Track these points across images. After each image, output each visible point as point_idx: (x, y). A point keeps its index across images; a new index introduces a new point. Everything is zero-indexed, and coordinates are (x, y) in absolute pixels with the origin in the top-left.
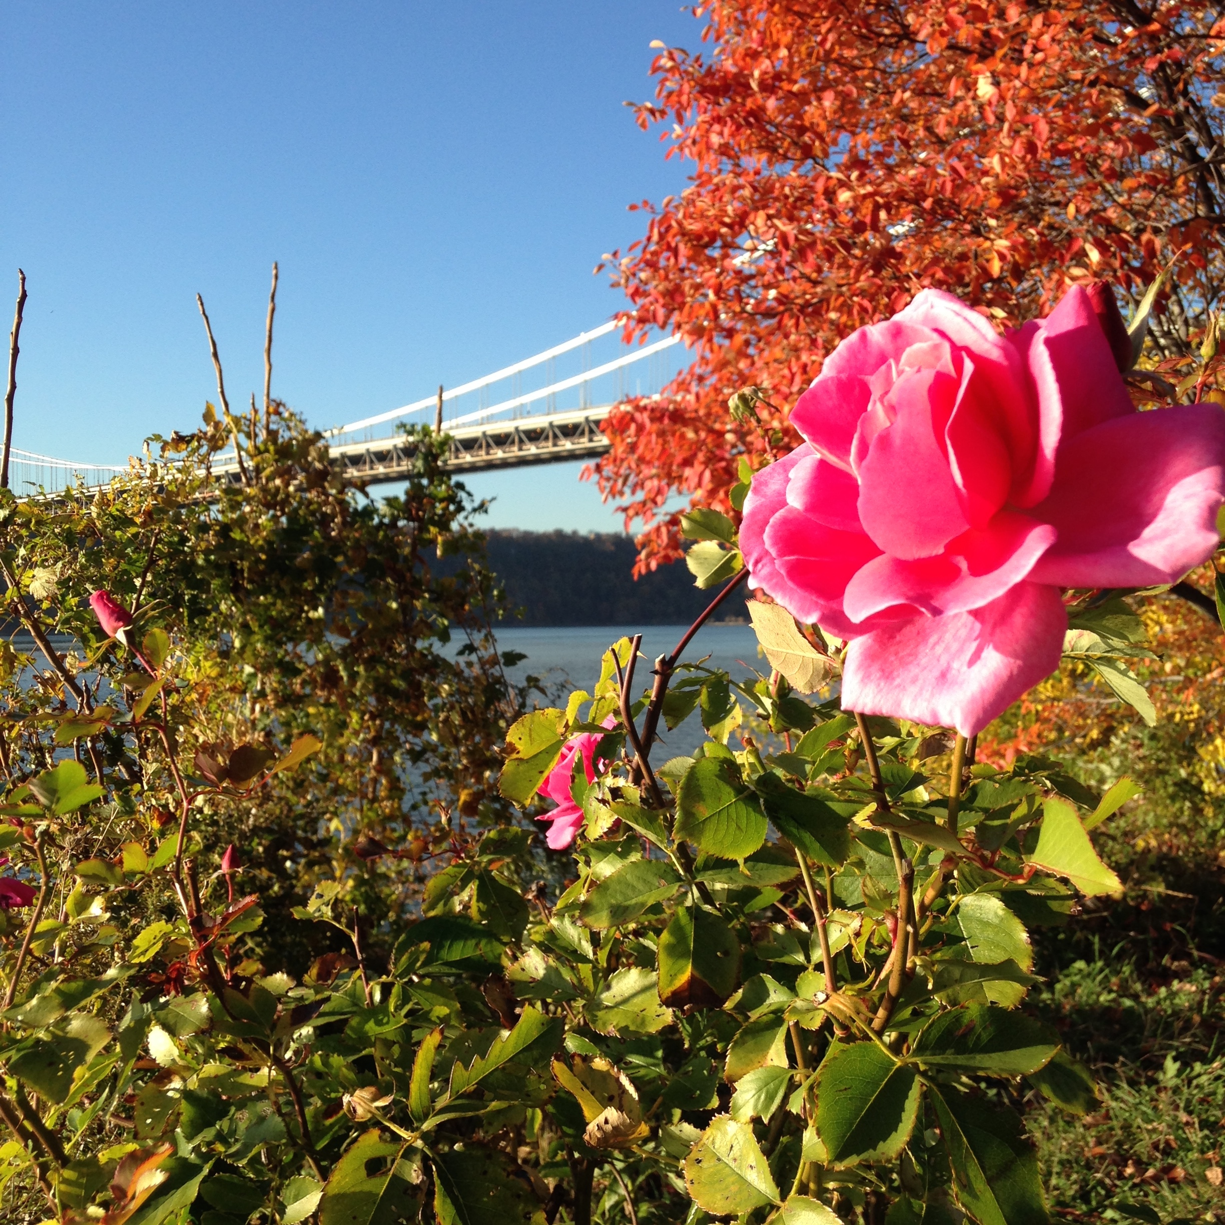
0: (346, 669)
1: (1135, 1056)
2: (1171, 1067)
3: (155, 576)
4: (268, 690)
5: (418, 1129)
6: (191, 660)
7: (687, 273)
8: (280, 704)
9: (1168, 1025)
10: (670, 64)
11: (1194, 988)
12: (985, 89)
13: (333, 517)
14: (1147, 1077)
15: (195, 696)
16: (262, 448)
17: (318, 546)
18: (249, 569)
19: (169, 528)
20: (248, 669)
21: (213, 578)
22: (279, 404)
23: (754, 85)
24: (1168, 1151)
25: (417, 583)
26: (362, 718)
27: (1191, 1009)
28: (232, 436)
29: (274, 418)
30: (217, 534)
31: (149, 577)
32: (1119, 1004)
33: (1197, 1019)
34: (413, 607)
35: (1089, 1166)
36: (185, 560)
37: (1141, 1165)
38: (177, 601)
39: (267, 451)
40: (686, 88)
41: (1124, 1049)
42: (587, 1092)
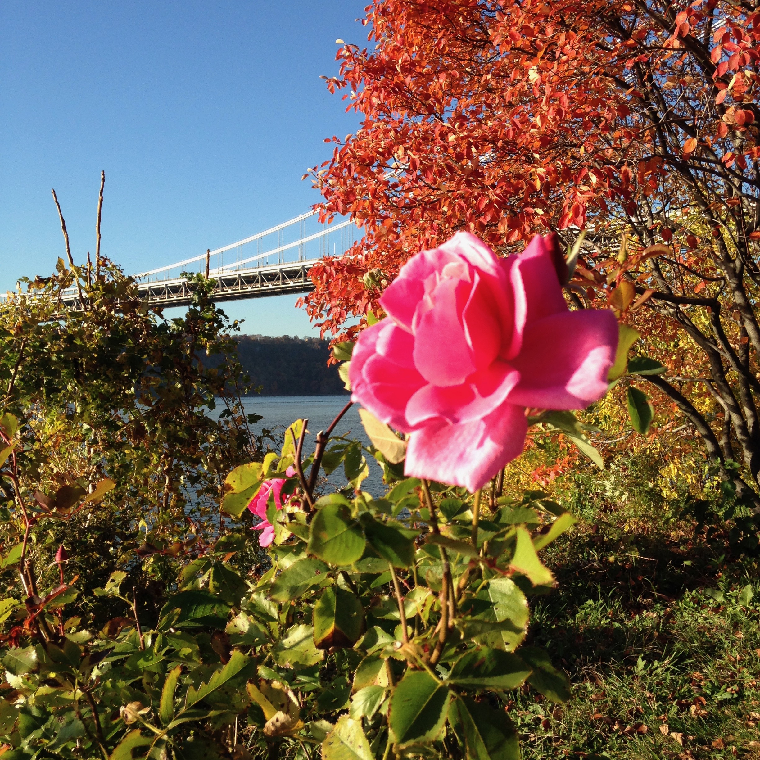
0: (148, 425)
1: (621, 657)
2: (641, 663)
3: (24, 367)
4: (99, 440)
5: (165, 727)
6: (48, 420)
7: (358, 181)
8: (106, 449)
9: (639, 638)
10: (348, 54)
11: (655, 615)
12: (533, 75)
13: (141, 330)
14: (627, 669)
15: (51, 443)
16: (95, 287)
17: (132, 349)
18: (87, 363)
19: (33, 337)
20: (86, 426)
21: (63, 369)
22: (106, 259)
23: (398, 69)
24: (638, 715)
25: (194, 372)
26: (160, 457)
27: (652, 628)
28: (75, 279)
29: (102, 268)
30: (65, 341)
31: (20, 368)
32: (612, 626)
33: (656, 634)
34: (192, 387)
35: (593, 725)
36: (44, 358)
37: (623, 724)
38: (39, 383)
39: (98, 289)
40: (358, 69)
41: (614, 653)
42: (268, 702)
